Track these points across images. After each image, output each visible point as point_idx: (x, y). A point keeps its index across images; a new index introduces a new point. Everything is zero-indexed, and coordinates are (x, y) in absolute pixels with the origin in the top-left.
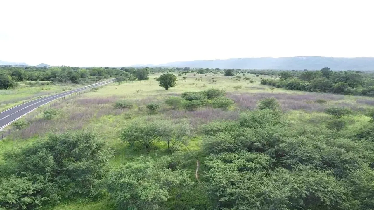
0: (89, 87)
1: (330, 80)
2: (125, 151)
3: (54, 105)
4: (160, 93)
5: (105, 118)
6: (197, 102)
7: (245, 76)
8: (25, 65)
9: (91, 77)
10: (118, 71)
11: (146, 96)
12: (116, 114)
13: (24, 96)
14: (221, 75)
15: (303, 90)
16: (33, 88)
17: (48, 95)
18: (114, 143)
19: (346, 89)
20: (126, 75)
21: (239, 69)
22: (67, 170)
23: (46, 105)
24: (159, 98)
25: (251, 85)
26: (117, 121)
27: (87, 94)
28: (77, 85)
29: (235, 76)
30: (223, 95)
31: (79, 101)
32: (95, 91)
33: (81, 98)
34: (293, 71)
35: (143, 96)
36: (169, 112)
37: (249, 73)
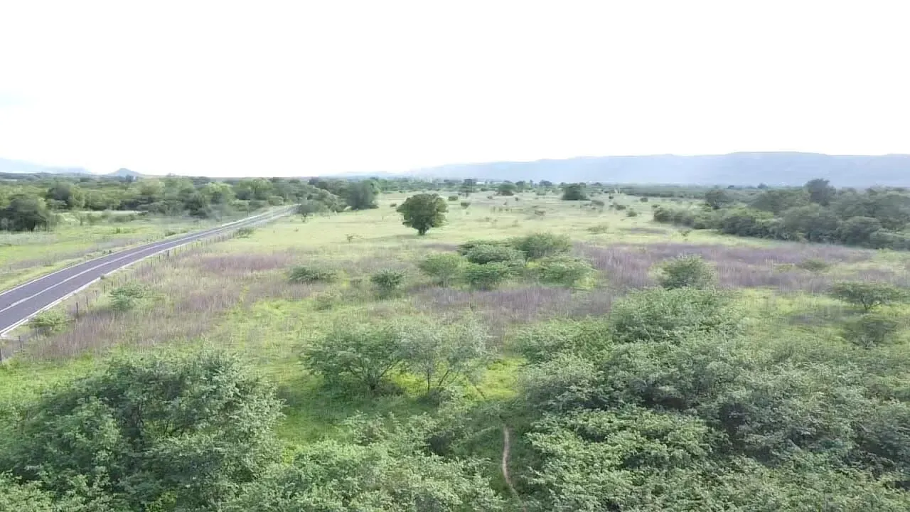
0: (229, 228)
1: (831, 212)
2: (316, 398)
3: (142, 272)
4: (406, 242)
5: (266, 306)
6: (499, 266)
7: (613, 200)
8: (82, 172)
9: (238, 201)
10: (302, 187)
11: (371, 250)
12: (294, 298)
13: (72, 248)
14: (553, 199)
15: (762, 237)
16: (96, 227)
17: (129, 247)
18: (287, 376)
19: (875, 234)
20: (322, 197)
21: (598, 184)
22: (154, 457)
23: (122, 272)
24: (405, 255)
25: (630, 223)
26: (295, 316)
27: (226, 243)
28: (203, 222)
29: (589, 200)
30: (565, 250)
31: (204, 261)
32: (245, 235)
33: (210, 255)
34: (731, 187)
35: (363, 250)
36: (427, 291)
37: (623, 194)
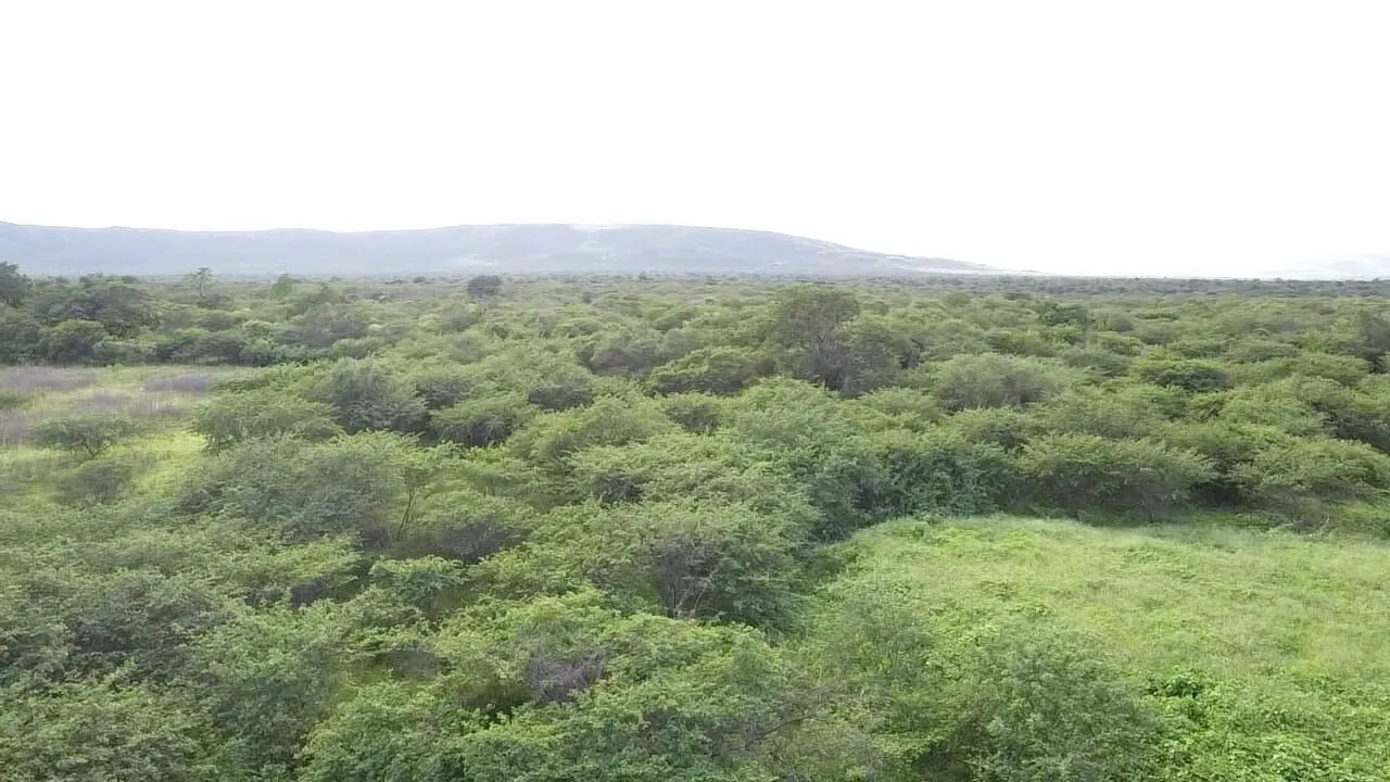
1: (25, 315)
19: (99, 344)
